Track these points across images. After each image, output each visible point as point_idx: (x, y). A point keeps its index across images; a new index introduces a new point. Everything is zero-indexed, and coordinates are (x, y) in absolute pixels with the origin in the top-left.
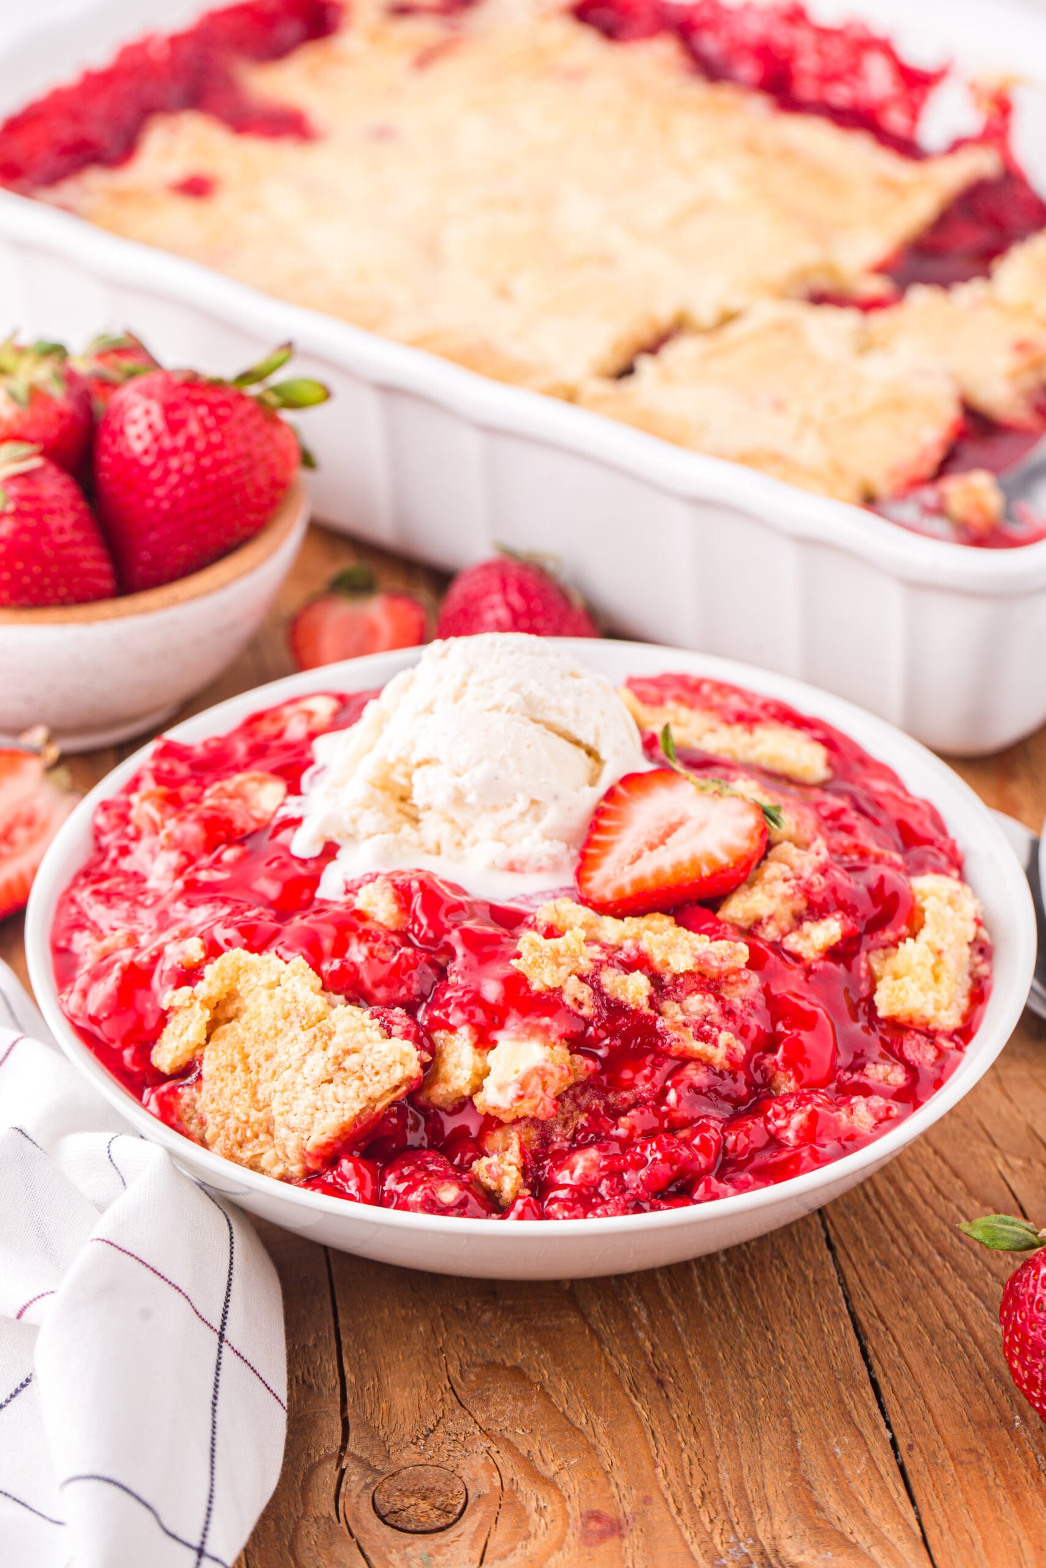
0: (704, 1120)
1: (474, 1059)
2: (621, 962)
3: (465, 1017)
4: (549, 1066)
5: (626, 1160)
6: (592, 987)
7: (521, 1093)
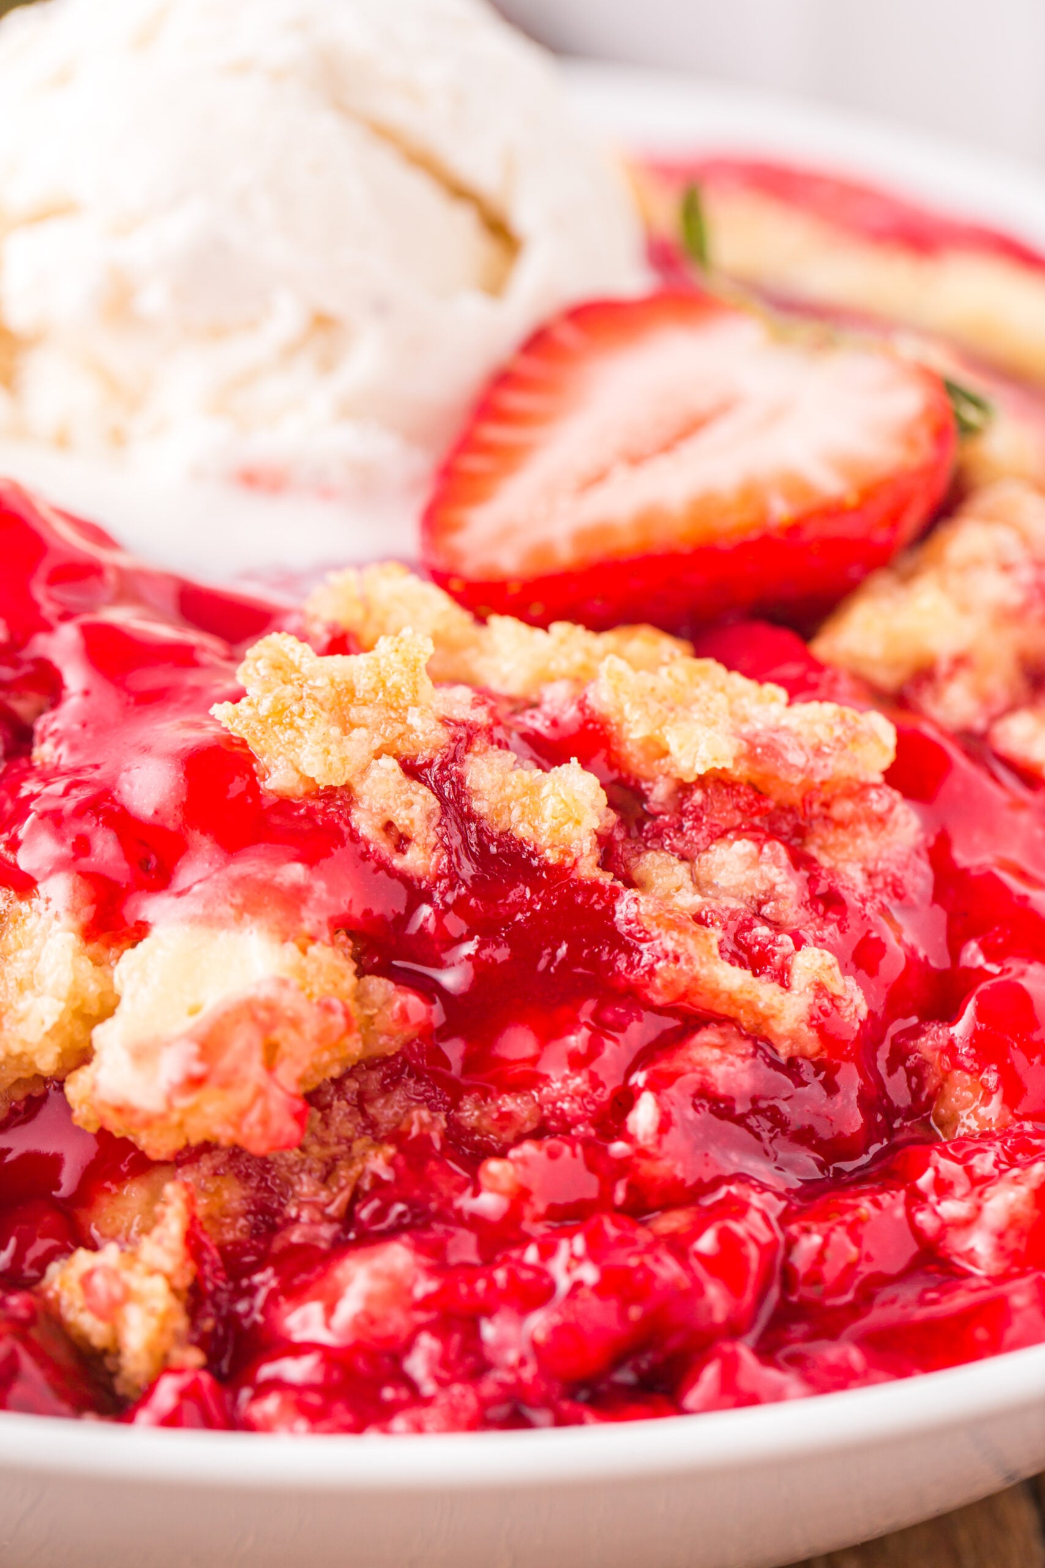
0: (733, 1189)
1: (76, 969)
2: (532, 739)
3: (65, 851)
4: (290, 1001)
5: (491, 1282)
6: (440, 796)
7: (198, 1069)
